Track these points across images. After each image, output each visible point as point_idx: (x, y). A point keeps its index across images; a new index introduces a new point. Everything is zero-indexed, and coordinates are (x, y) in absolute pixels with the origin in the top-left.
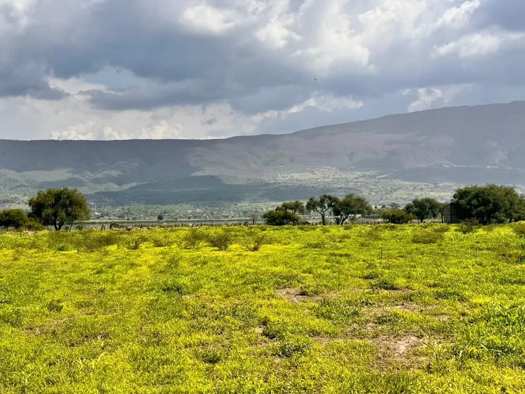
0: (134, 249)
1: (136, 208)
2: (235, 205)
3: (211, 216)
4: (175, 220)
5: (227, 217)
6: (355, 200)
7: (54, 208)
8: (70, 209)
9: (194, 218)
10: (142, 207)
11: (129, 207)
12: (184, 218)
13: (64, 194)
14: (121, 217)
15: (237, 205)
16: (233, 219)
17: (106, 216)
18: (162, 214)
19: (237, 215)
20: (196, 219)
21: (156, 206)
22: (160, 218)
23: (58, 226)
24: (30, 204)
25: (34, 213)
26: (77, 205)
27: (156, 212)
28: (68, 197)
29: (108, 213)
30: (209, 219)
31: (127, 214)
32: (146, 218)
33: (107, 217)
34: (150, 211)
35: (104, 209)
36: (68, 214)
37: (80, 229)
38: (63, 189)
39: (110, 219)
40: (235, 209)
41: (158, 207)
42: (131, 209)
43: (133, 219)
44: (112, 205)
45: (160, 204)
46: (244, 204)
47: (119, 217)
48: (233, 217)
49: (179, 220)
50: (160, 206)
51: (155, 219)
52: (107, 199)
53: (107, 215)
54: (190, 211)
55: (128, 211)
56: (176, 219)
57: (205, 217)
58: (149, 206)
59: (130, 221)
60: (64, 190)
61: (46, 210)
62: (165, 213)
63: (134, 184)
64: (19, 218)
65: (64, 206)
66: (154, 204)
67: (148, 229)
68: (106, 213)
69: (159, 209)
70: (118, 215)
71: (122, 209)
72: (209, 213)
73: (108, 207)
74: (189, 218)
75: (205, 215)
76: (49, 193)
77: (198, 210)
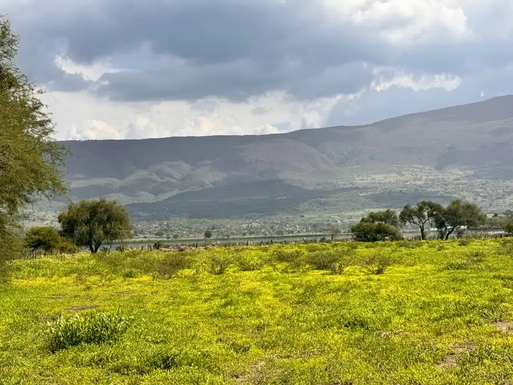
0: (218, 274)
1: (179, 223)
2: (301, 216)
3: (271, 231)
4: (226, 237)
5: (292, 232)
6: (463, 207)
7: (90, 224)
8: (108, 226)
9: (250, 234)
10: (184, 221)
11: (168, 222)
12: (236, 234)
13: (101, 207)
14: (159, 234)
15: (303, 216)
16: (299, 234)
17: (141, 234)
18: (210, 230)
19: (305, 230)
20: (253, 236)
21: (202, 220)
22: (208, 235)
23: (94, 247)
24: (60, 221)
25: (65, 231)
26: (117, 220)
27: (202, 228)
28: (106, 211)
29: (142, 231)
30: (269, 235)
31: (166, 231)
32: (190, 236)
33: (142, 236)
34: (194, 226)
35: (137, 225)
36: (107, 233)
37: (121, 250)
38: (99, 200)
39: (145, 237)
40: (301, 222)
41: (205, 222)
42: (171, 225)
43: (175, 237)
44: (148, 220)
45: (207, 217)
46: (312, 216)
47: (156, 235)
48: (299, 232)
49: (232, 237)
50: (206, 220)
51: (202, 236)
52: (140, 213)
53: (142, 232)
54: (244, 226)
55: (167, 227)
56: (228, 236)
57: (263, 233)
58: (193, 220)
59: (170, 239)
60: (101, 202)
61: (79, 228)
62: (213, 228)
63: (175, 193)
64: (50, 239)
65: (101, 222)
66: (200, 217)
67: (205, 249)
68: (140, 230)
69: (206, 224)
70: (155, 232)
71: (160, 225)
72: (268, 228)
73: (142, 223)
74: (244, 234)
75: (263, 230)
76: (83, 206)
77: (254, 224)
